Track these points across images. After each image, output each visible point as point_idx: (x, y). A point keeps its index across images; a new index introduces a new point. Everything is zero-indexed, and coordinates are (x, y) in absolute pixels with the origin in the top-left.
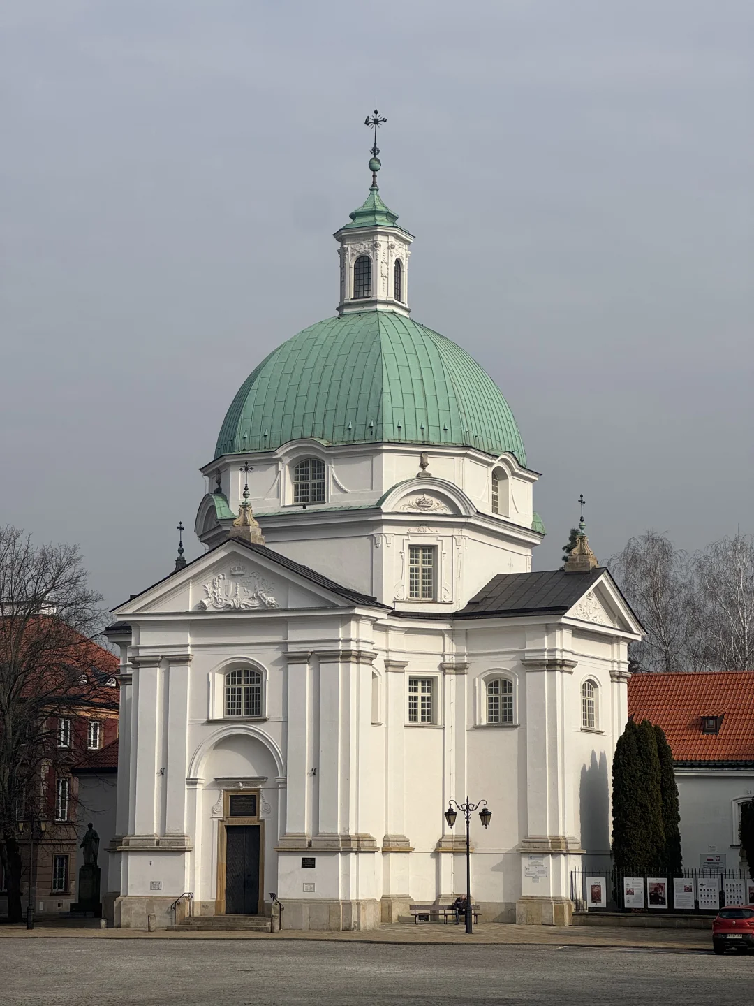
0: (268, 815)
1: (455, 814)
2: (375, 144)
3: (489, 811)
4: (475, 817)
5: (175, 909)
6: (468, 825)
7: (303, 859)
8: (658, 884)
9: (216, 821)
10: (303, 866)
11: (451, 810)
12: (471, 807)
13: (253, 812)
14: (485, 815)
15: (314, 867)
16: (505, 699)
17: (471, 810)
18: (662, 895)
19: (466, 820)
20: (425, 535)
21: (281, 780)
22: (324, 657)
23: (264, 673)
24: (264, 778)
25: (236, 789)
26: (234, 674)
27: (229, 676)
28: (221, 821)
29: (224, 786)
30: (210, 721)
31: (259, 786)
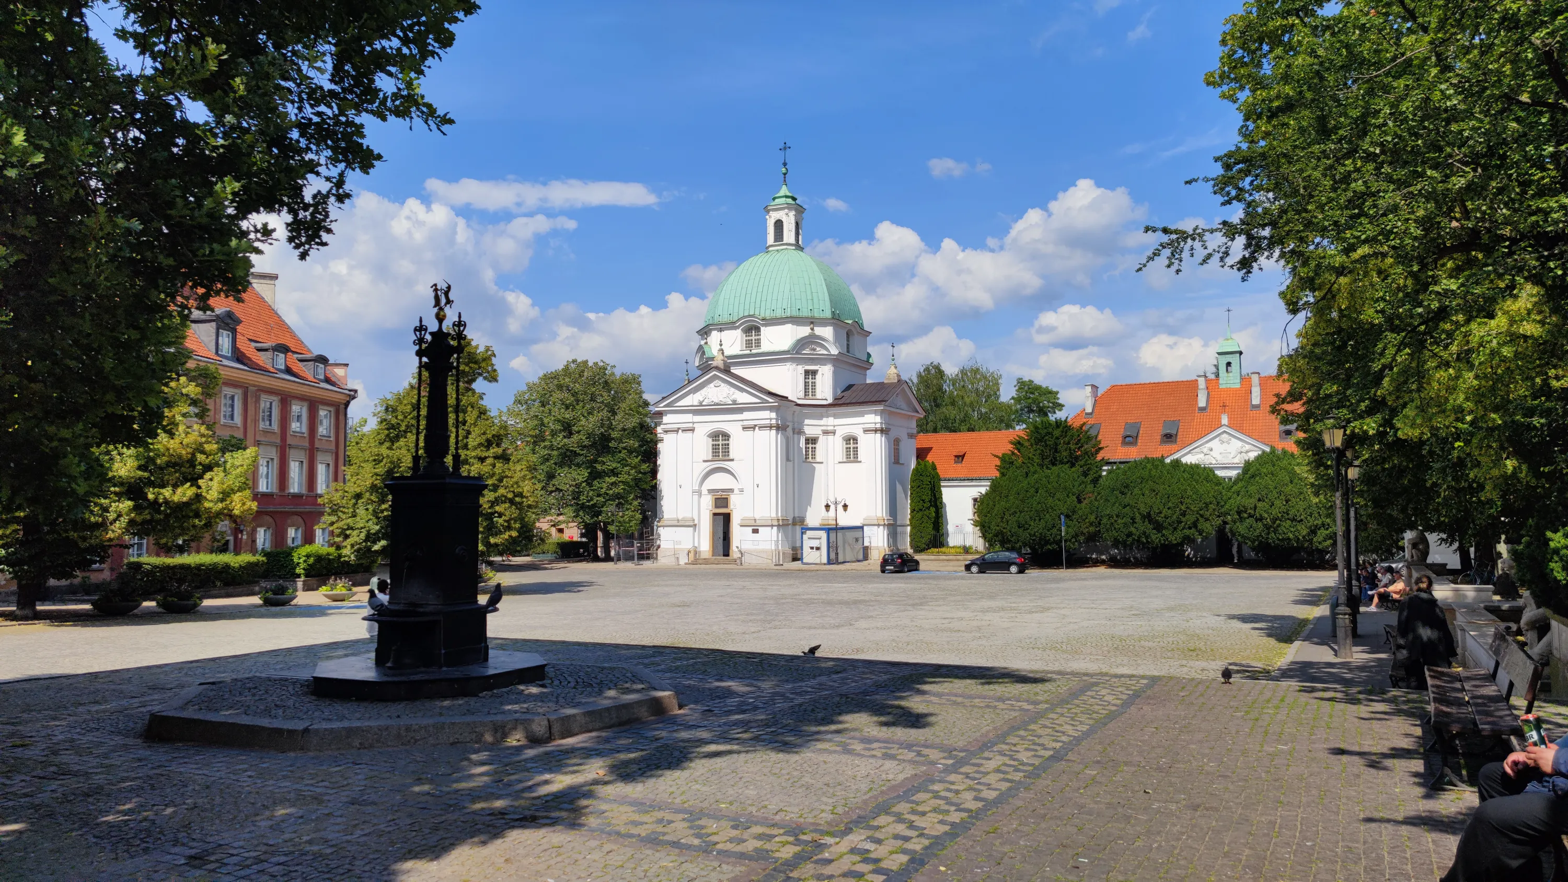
0: (734, 508)
4: (840, 508)
5: (688, 554)
7: (753, 530)
9: (708, 510)
10: (753, 533)
11: (827, 504)
12: (837, 502)
13: (726, 506)
14: (845, 506)
15: (758, 533)
16: (854, 448)
19: (835, 509)
20: (811, 365)
21: (742, 490)
22: (762, 427)
23: (732, 436)
24: (732, 489)
25: (718, 494)
26: (716, 436)
27: (713, 437)
28: (711, 511)
29: (712, 493)
30: (704, 461)
31: (730, 493)
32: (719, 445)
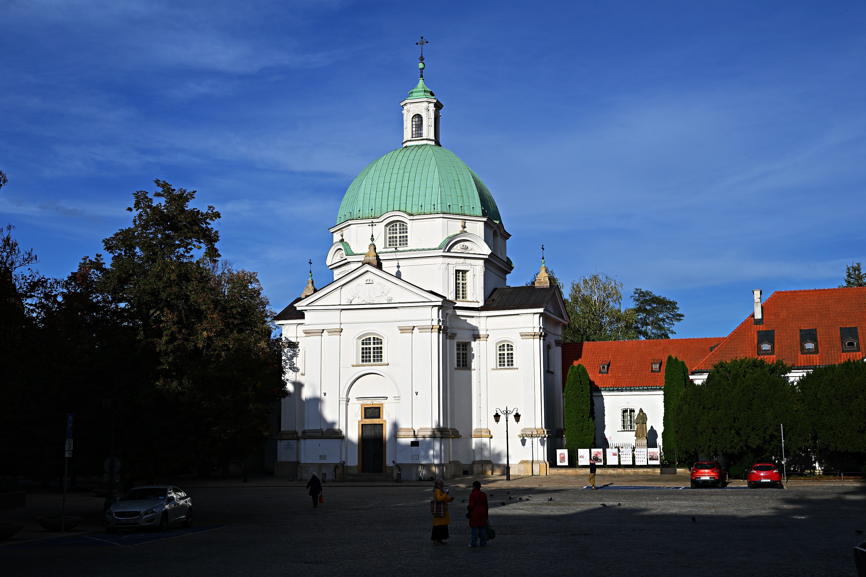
0: (388, 418)
1: (500, 416)
2: (422, 55)
3: (519, 414)
4: (511, 418)
5: (335, 470)
6: (507, 422)
7: (412, 442)
8: (598, 452)
9: (357, 421)
10: (412, 446)
11: (497, 414)
12: (509, 412)
13: (379, 417)
14: (517, 417)
15: (418, 446)
16: (508, 354)
17: (509, 414)
18: (600, 458)
19: (506, 419)
20: (463, 264)
21: (397, 398)
22: (422, 329)
23: (386, 338)
24: (385, 397)
25: (369, 403)
26: (366, 339)
27: (363, 340)
28: (359, 421)
29: (362, 402)
30: (353, 366)
31: (382, 401)
32: (370, 348)
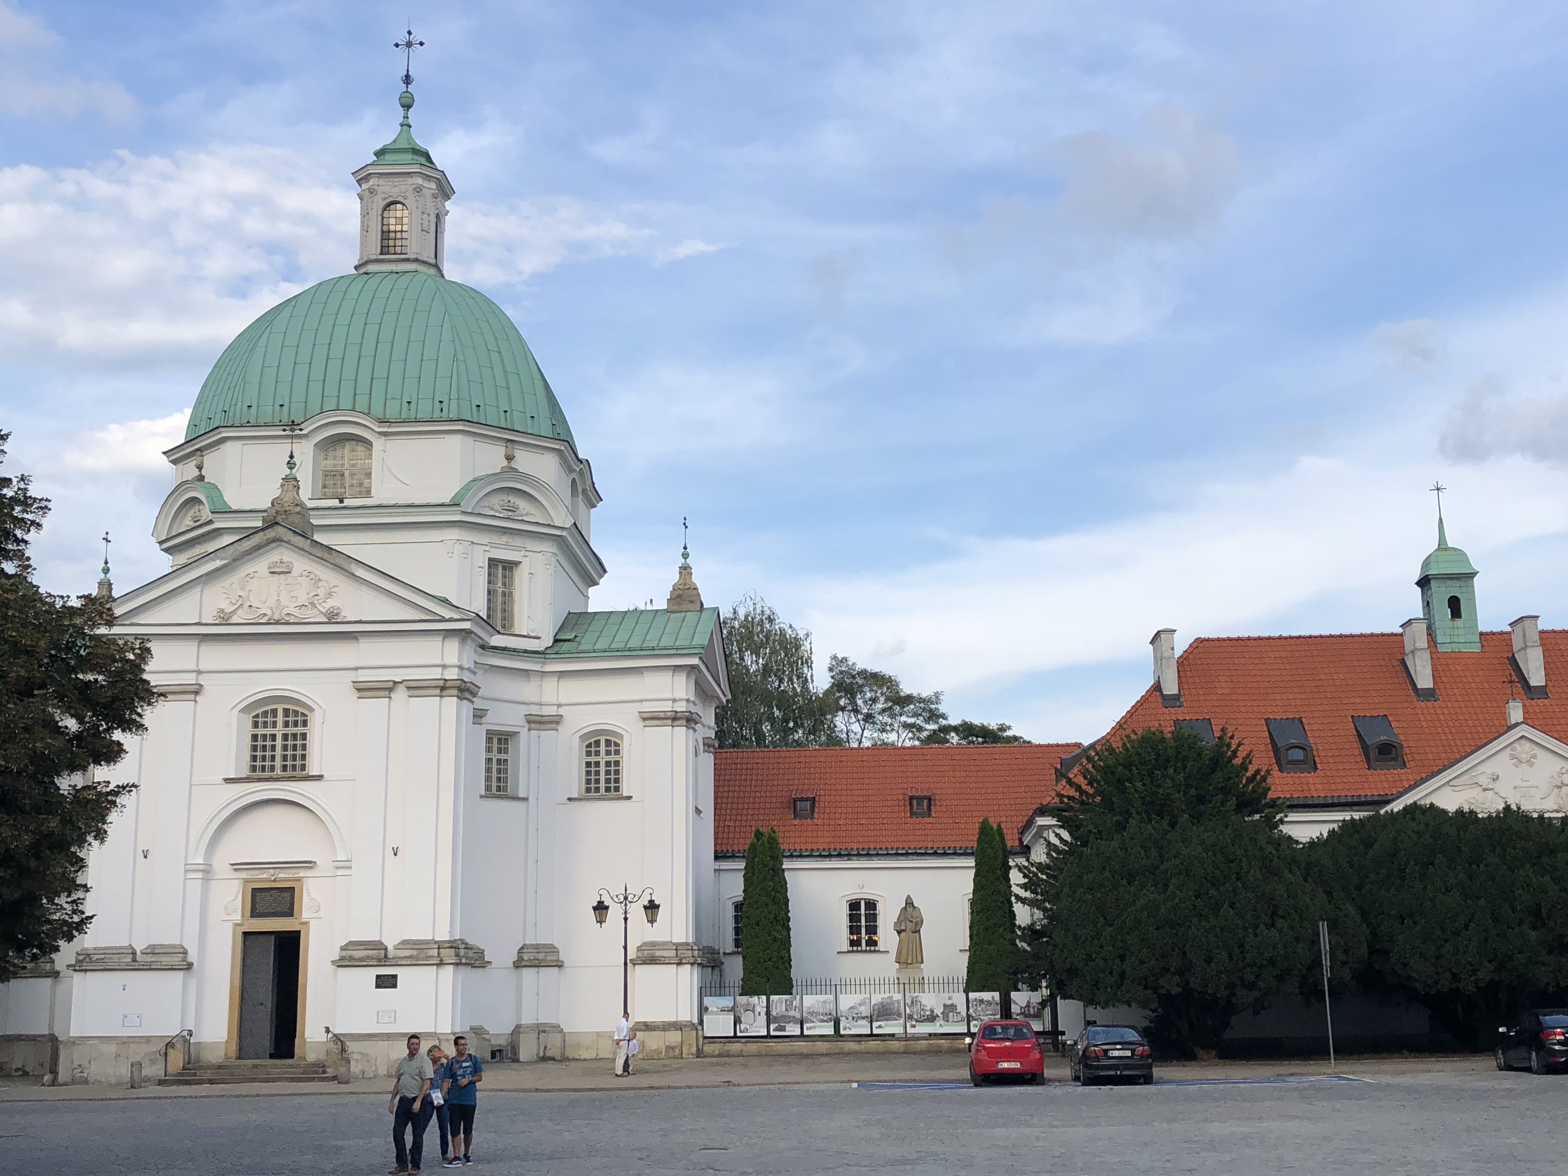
0: (316, 915)
1: (607, 908)
2: (408, 71)
3: (657, 902)
5: (166, 1054)
6: (626, 923)
7: (378, 977)
9: (230, 924)
10: (378, 986)
11: (600, 903)
13: (290, 913)
14: (652, 908)
15: (394, 986)
16: (608, 764)
17: (630, 902)
19: (624, 916)
20: (507, 546)
21: (342, 866)
22: (416, 688)
23: (318, 712)
24: (310, 862)
25: (264, 878)
26: (265, 714)
27: (257, 716)
28: (237, 925)
29: (244, 875)
30: (228, 781)
31: (302, 873)
32: (273, 737)
